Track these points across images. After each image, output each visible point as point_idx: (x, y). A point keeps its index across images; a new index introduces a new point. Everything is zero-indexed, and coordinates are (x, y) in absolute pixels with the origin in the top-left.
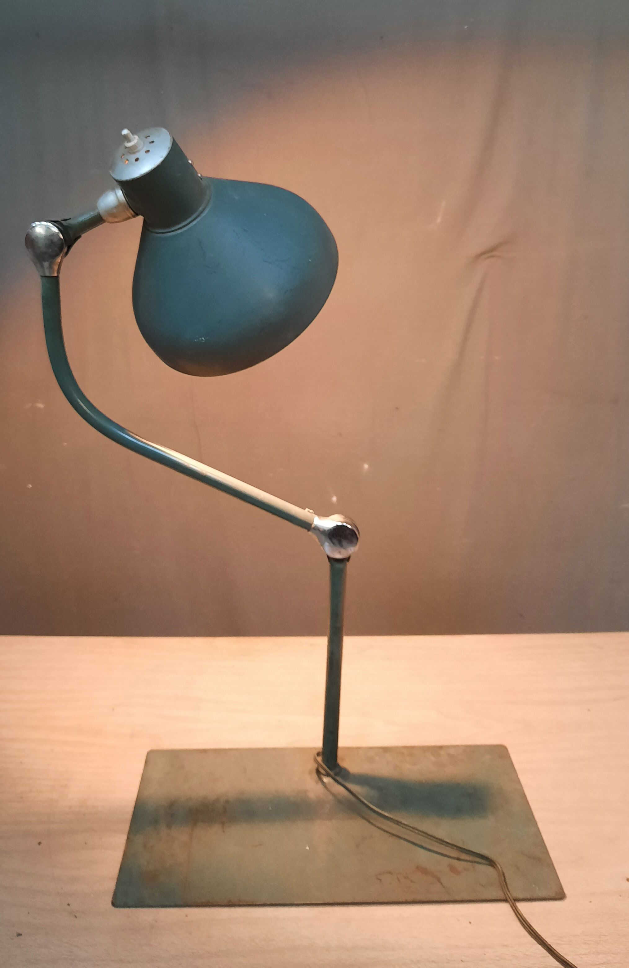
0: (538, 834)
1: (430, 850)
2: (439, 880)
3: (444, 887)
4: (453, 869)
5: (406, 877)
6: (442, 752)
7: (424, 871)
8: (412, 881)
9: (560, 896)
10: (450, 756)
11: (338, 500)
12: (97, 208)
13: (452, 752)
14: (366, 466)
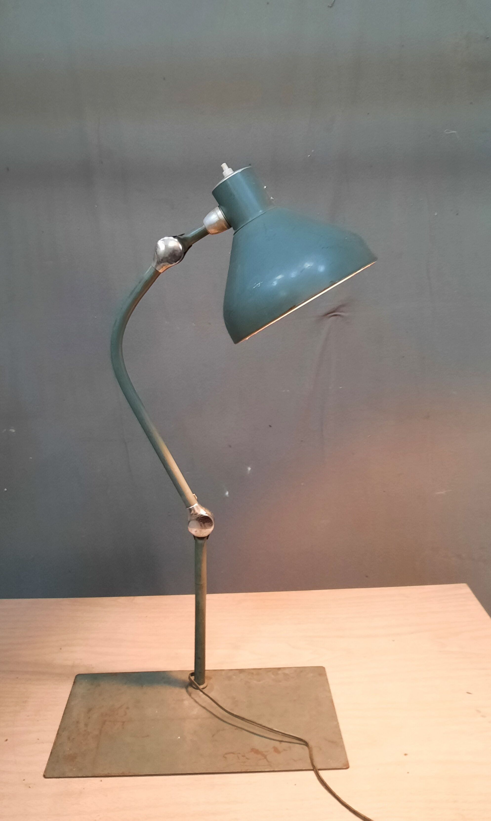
0: (337, 726)
1: (262, 736)
2: (265, 757)
3: (268, 761)
4: (276, 750)
5: (243, 756)
6: (280, 672)
7: (256, 751)
8: (247, 758)
9: (346, 767)
10: (285, 674)
11: (229, 494)
12: (204, 224)
13: (287, 671)
14: (249, 469)
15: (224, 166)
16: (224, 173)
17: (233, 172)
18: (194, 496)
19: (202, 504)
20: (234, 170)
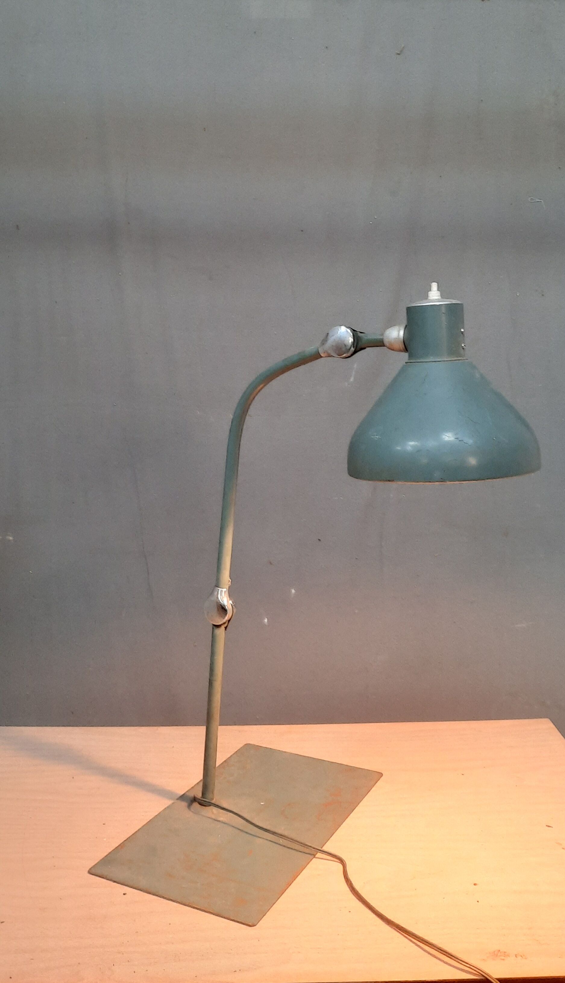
11: (269, 621)
14: (293, 591)
15: (434, 286)
16: (430, 292)
17: (440, 297)
18: (229, 581)
19: (231, 594)
20: (442, 296)
